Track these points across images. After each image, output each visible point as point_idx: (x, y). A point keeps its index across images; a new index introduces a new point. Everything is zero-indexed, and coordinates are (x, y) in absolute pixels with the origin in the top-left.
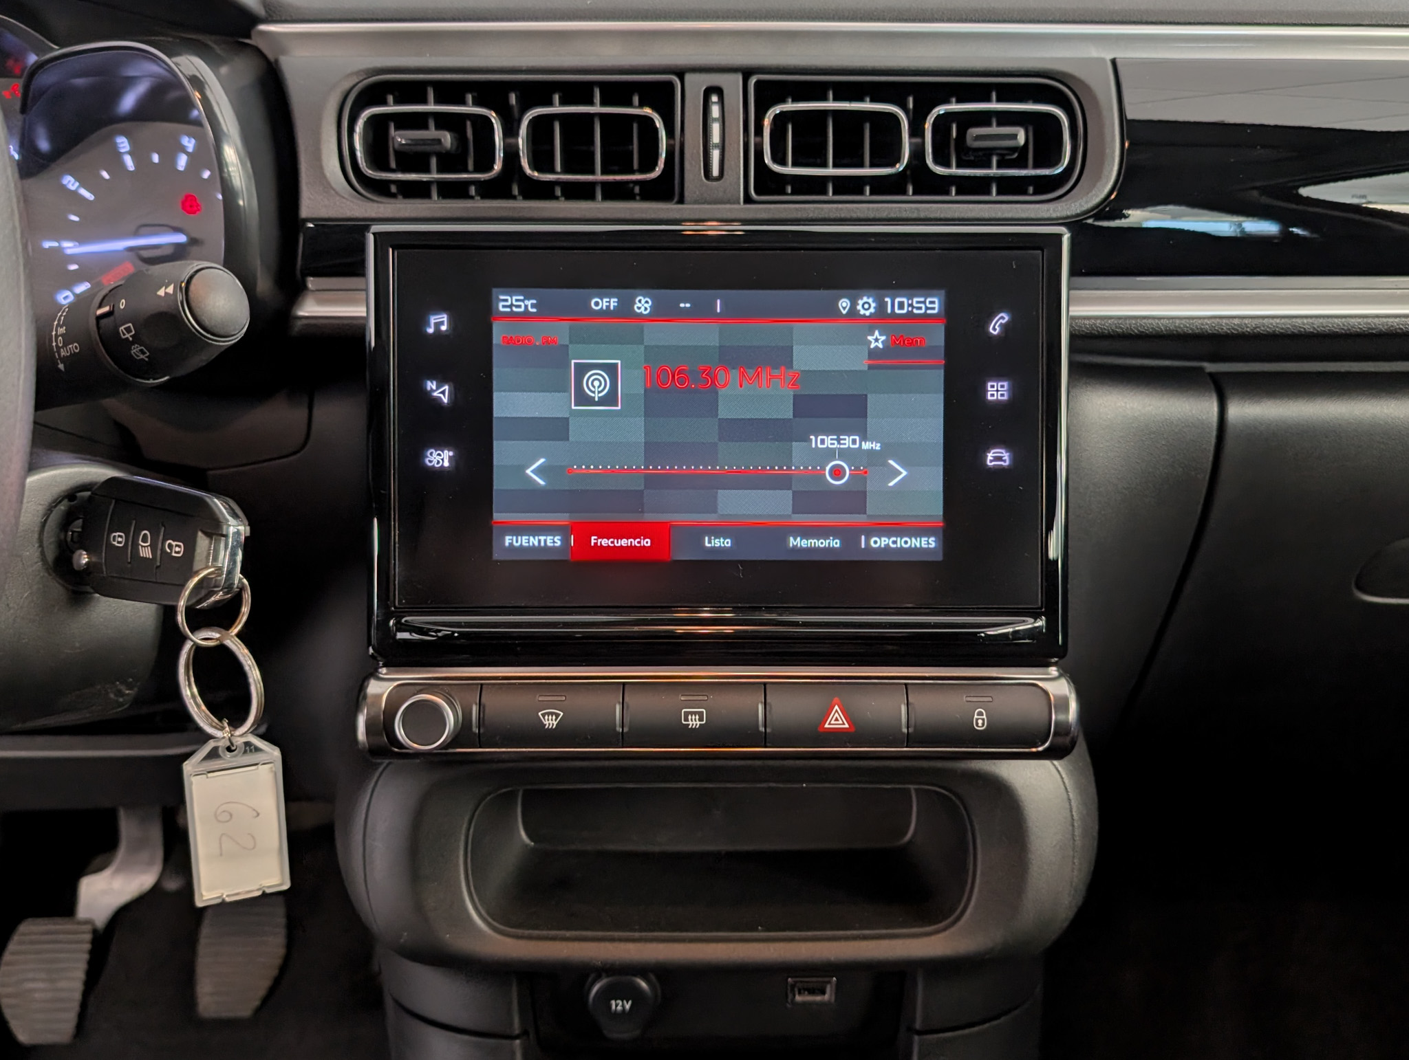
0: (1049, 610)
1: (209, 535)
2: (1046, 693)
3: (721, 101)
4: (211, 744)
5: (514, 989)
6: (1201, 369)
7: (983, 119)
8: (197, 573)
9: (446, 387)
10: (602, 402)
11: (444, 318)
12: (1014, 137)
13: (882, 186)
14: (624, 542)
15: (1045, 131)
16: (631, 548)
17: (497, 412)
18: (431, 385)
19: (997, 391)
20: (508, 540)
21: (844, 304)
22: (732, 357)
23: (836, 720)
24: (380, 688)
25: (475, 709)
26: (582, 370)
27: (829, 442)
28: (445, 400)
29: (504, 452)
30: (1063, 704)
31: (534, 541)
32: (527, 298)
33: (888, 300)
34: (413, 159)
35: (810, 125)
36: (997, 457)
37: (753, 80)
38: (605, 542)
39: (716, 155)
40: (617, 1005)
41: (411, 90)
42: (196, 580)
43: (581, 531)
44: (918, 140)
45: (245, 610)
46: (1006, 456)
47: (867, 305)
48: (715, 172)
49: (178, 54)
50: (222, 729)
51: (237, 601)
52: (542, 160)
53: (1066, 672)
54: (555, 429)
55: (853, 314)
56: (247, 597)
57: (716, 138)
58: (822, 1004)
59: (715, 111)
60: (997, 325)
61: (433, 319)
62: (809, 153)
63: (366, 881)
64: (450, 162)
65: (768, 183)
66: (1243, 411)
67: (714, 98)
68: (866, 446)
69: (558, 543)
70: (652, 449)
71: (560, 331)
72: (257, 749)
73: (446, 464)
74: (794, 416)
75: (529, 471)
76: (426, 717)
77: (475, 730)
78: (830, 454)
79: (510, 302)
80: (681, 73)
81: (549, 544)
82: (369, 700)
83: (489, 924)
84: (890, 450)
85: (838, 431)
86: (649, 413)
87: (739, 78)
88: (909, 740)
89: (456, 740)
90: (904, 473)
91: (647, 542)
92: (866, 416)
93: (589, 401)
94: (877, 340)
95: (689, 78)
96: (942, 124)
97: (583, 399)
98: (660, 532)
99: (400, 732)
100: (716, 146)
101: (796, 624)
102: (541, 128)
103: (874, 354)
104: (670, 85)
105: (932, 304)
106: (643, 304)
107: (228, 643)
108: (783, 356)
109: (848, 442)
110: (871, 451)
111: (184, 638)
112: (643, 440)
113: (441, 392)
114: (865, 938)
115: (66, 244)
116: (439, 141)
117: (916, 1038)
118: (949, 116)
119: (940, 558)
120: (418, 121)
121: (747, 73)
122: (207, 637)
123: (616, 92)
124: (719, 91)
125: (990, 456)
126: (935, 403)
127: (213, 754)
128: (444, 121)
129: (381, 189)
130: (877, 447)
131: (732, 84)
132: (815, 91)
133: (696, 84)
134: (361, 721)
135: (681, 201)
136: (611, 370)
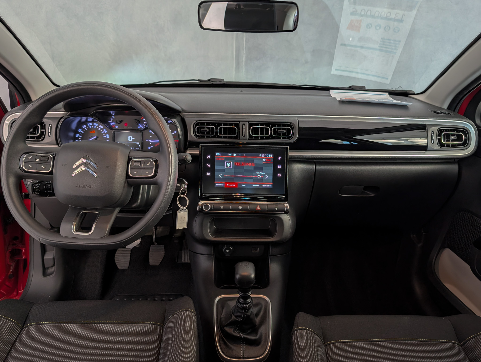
0: (285, 195)
1: (183, 184)
2: (285, 205)
3: (245, 126)
4: (181, 209)
5: (213, 248)
6: (313, 161)
7: (280, 129)
8: (182, 188)
9: (209, 165)
10: (229, 167)
11: (209, 156)
12: (284, 131)
13: (266, 138)
14: (232, 185)
15: (289, 131)
16: (232, 186)
17: (216, 168)
18: (207, 165)
19: (279, 167)
20: (217, 184)
21: (260, 155)
22: (246, 161)
23: (258, 208)
24: (200, 203)
25: (212, 206)
26: (227, 163)
27: (258, 173)
28: (209, 167)
29: (216, 173)
30: (287, 207)
31: (220, 185)
32: (220, 154)
33: (266, 155)
34: (203, 133)
35: (257, 129)
36: (279, 175)
37: (249, 123)
38: (229, 185)
39: (244, 133)
40: (227, 251)
41: (203, 124)
42: (182, 189)
43: (226, 183)
44: (271, 131)
45: (186, 193)
46: (280, 175)
47: (263, 155)
48: (244, 135)
49: (172, 119)
50: (182, 207)
51: (185, 192)
52: (220, 133)
53: (288, 203)
54: (223, 170)
55: (261, 156)
56: (187, 191)
57: (244, 131)
58: (257, 252)
59: (244, 127)
60: (280, 158)
61: (208, 156)
62: (257, 133)
63: (195, 230)
64: (208, 133)
65: (251, 137)
66: (318, 167)
67: (244, 125)
68: (263, 173)
69: (223, 185)
70: (236, 173)
71: (224, 158)
72: (186, 210)
73: (209, 175)
74: (254, 169)
75: (220, 176)
76: (207, 207)
77: (212, 209)
78: (258, 174)
79: (218, 154)
80: (239, 122)
81: (222, 185)
82: (199, 205)
83: (211, 235)
84: (266, 174)
85: (259, 172)
86: (235, 169)
87: (247, 122)
88: (268, 211)
89: (210, 210)
90: (268, 177)
91: (234, 185)
92: (263, 169)
93: (228, 167)
94: (264, 160)
95: (240, 122)
96: (275, 129)
97: (227, 166)
98: (236, 184)
99: (204, 208)
100: (244, 132)
101: (253, 196)
102: (220, 129)
103: (264, 162)
104: (238, 123)
105: (272, 156)
106: (235, 155)
107: (184, 196)
108: (252, 162)
109: (260, 173)
110: (264, 174)
111: (179, 195)
112: (234, 172)
113: (209, 166)
114: (262, 239)
115: (150, 140)
116: (207, 131)
117: (270, 256)
118: (275, 128)
119: (272, 188)
120: (204, 128)
121: (248, 122)
122: (182, 196)
123: (231, 125)
124: (245, 124)
125: (278, 175)
126: (272, 168)
127: (181, 210)
128: (207, 128)
129: (198, 136)
130: (264, 173)
131: (246, 123)
132: (257, 125)
133: (241, 123)
134: (198, 208)
135: (239, 139)
136: (230, 163)
